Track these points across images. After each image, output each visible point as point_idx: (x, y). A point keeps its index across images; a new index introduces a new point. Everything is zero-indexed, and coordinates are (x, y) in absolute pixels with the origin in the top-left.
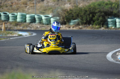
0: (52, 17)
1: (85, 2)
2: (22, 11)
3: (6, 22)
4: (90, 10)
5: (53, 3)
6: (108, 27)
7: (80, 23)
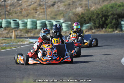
0: (63, 22)
1: (97, 5)
2: (32, 17)
3: (16, 29)
4: (103, 13)
5: (64, 8)
6: (122, 30)
7: (93, 28)
